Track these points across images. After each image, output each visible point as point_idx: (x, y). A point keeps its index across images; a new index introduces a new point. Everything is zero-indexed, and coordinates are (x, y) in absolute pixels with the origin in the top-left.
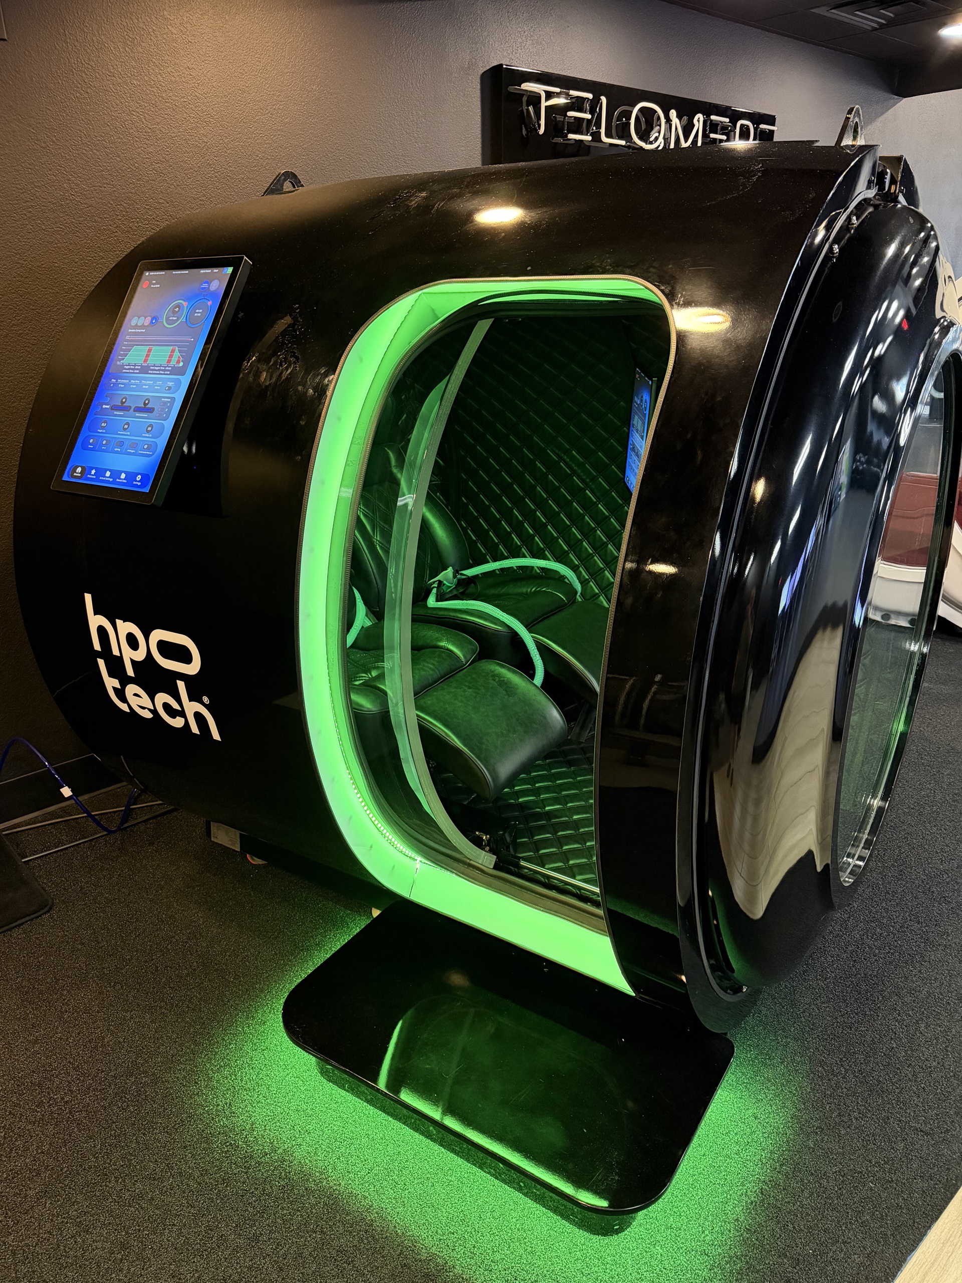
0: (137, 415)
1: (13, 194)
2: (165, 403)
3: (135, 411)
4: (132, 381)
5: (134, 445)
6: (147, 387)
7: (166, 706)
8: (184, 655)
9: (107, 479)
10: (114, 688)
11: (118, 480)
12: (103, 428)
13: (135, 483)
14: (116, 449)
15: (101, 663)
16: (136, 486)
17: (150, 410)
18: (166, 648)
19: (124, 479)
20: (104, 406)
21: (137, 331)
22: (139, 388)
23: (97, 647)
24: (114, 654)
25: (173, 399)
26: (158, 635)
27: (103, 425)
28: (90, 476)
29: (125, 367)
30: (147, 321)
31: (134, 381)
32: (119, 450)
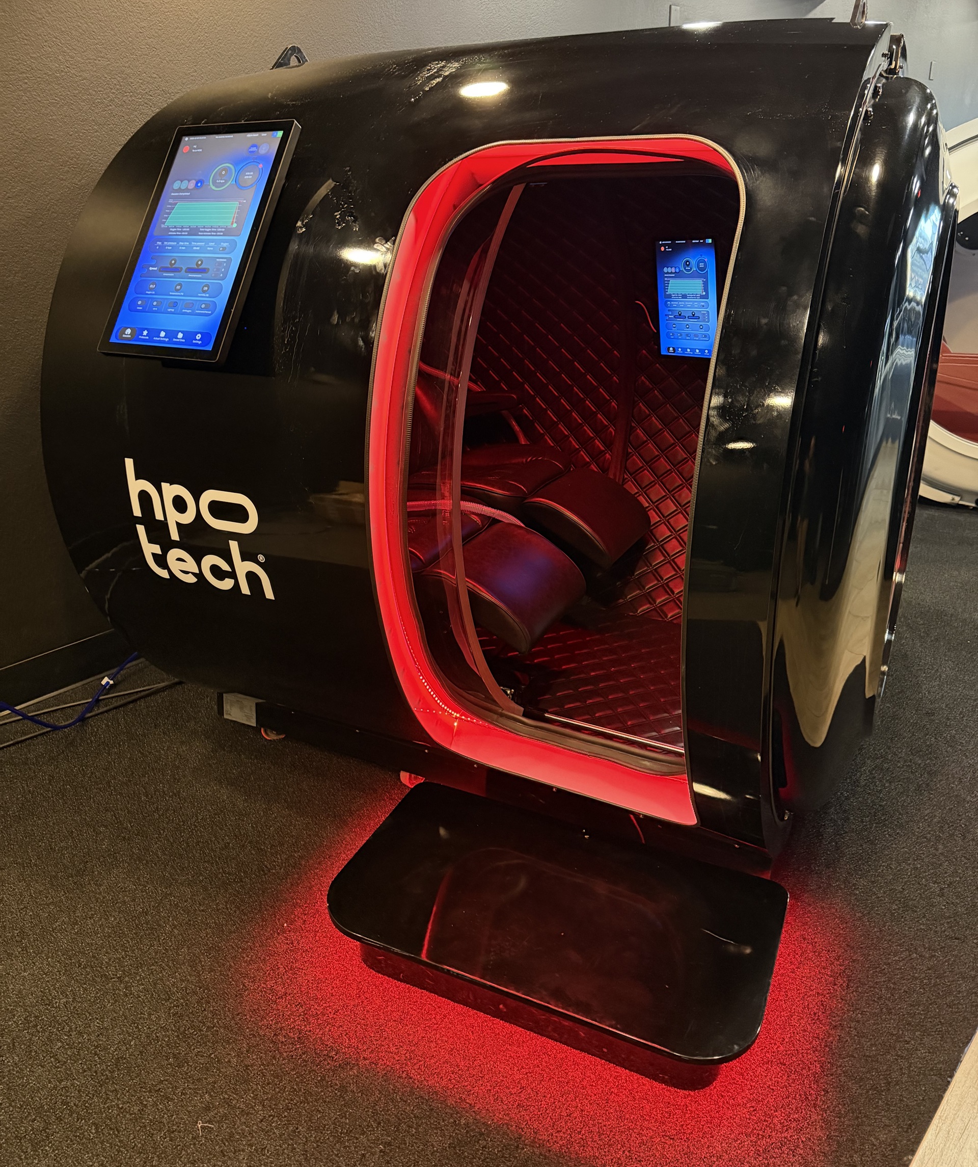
0: (190, 275)
1: (9, 65)
2: (220, 264)
3: (186, 272)
4: (180, 243)
5: (191, 305)
6: (198, 248)
7: (215, 569)
8: (239, 514)
9: (161, 339)
10: (154, 555)
11: (174, 340)
12: (151, 290)
13: (194, 342)
14: (169, 310)
15: (141, 529)
16: (197, 345)
17: (204, 271)
18: (217, 509)
19: (182, 339)
20: (151, 269)
21: (181, 194)
22: (189, 249)
23: (137, 512)
24: (157, 518)
25: (230, 260)
26: (210, 495)
27: (151, 286)
28: (143, 337)
29: (171, 229)
30: (192, 185)
31: (182, 243)
32: (173, 310)
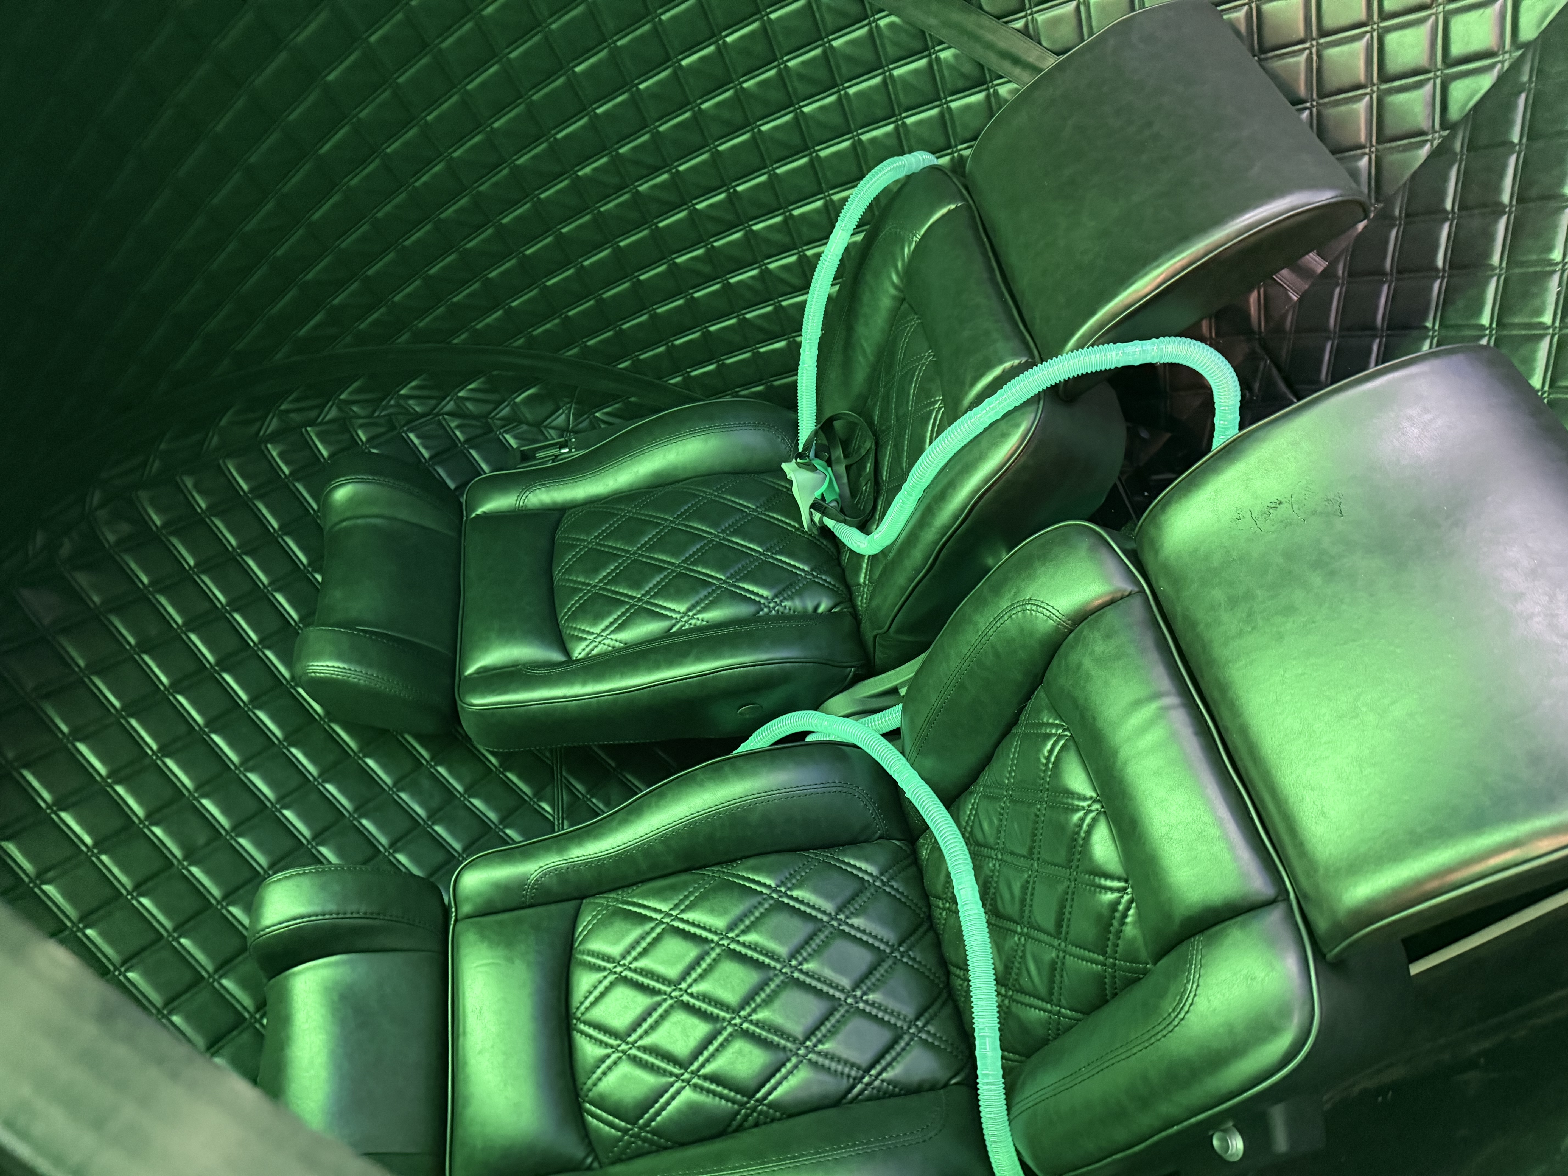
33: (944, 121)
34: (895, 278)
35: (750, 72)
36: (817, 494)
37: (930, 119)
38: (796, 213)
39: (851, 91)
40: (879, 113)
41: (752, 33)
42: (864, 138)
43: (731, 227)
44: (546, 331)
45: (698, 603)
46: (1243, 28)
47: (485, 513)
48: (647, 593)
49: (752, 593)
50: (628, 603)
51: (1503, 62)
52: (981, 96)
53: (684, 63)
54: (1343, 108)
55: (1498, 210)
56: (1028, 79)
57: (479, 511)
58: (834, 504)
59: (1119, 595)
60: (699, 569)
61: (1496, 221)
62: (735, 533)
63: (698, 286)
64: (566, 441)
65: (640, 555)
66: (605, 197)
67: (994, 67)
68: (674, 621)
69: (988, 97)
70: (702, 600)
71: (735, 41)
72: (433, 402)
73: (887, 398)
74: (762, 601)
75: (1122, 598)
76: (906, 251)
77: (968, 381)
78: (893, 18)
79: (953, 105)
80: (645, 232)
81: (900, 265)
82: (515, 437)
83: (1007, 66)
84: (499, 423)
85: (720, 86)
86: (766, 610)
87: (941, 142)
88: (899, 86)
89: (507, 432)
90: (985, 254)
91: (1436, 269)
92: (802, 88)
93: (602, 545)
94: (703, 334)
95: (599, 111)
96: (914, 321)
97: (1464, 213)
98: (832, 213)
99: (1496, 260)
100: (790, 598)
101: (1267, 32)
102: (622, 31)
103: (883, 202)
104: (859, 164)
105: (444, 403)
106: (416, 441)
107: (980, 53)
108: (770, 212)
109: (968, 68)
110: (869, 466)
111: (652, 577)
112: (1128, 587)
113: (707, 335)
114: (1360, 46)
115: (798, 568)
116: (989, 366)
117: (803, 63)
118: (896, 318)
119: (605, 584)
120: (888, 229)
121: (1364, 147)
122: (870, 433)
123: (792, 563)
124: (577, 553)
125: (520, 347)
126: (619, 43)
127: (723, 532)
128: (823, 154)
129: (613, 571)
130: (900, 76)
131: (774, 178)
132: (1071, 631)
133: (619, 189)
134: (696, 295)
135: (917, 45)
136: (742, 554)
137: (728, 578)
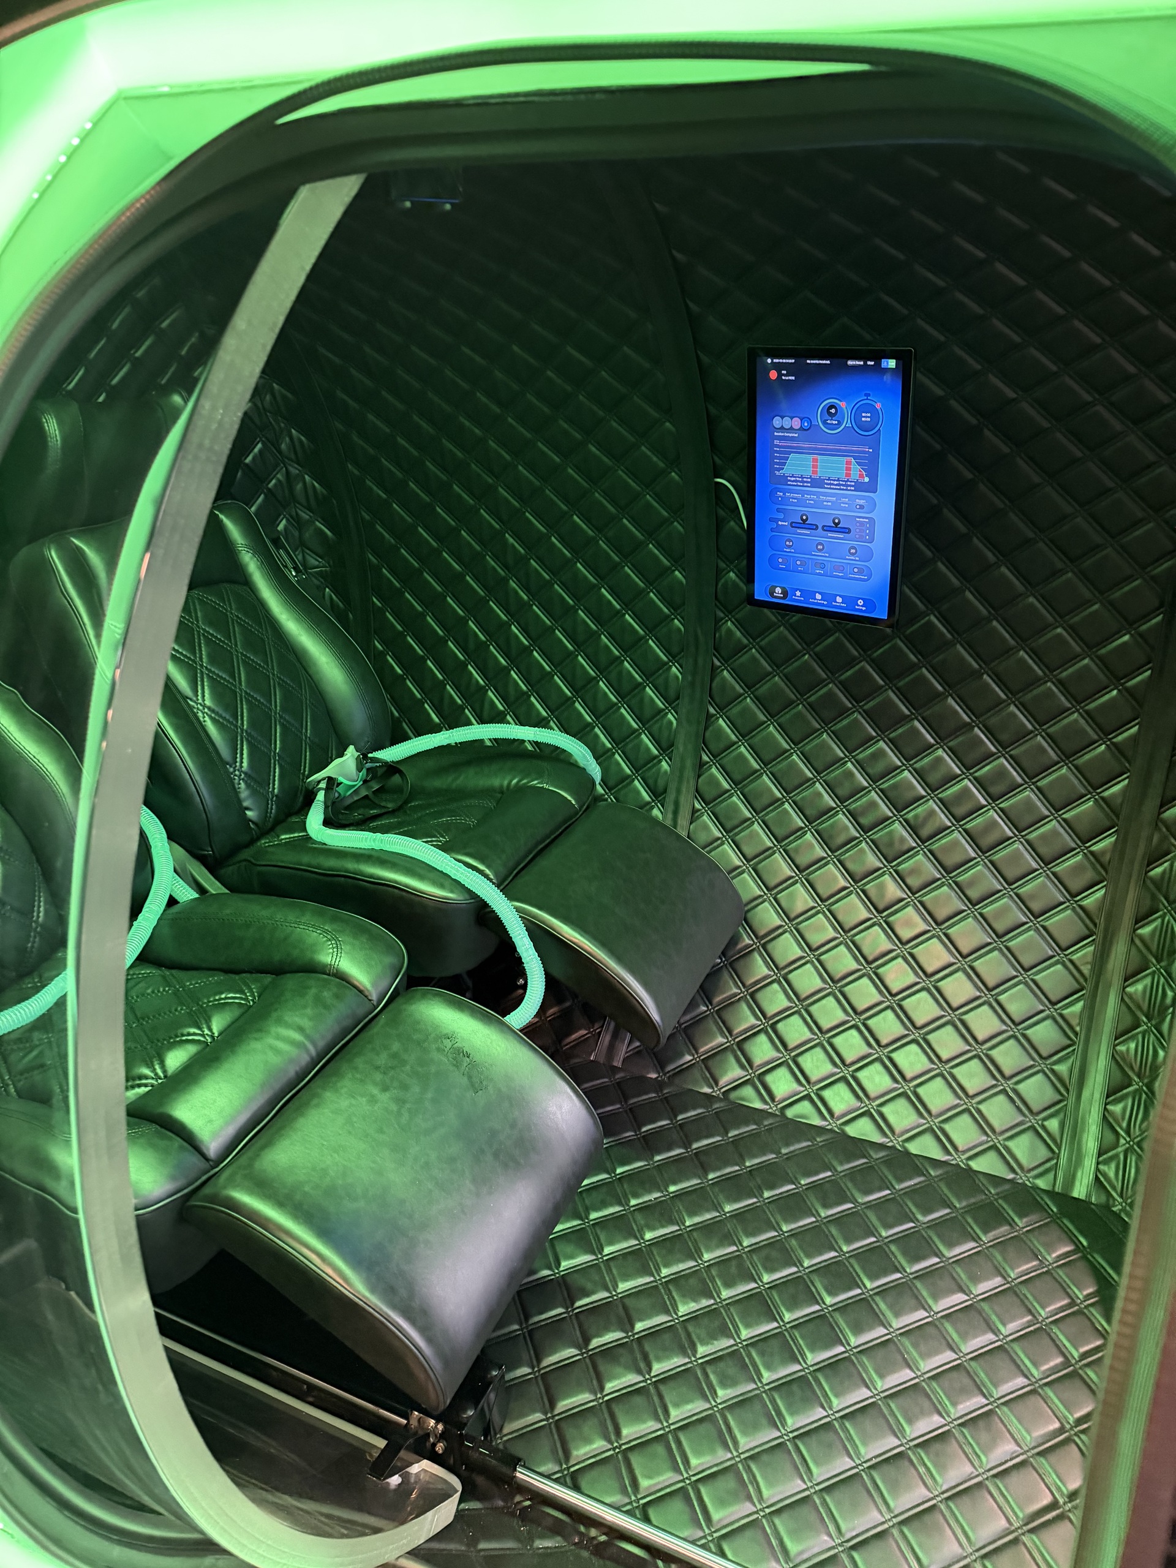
33: (625, 780)
34: (515, 781)
35: (612, 637)
36: (341, 779)
37: (622, 769)
38: (532, 699)
39: (623, 710)
40: (615, 734)
41: (636, 632)
42: (597, 730)
43: (506, 655)
44: (383, 537)
45: (217, 713)
46: (740, 946)
47: (222, 521)
48: (210, 671)
49: (242, 754)
50: (195, 657)
51: (771, 1108)
52: (647, 798)
53: (603, 590)
54: (715, 1029)
55: (687, 1145)
56: (668, 822)
57: (222, 516)
58: (337, 795)
59: (367, 993)
60: (245, 707)
61: (680, 1147)
62: (283, 726)
63: (457, 643)
64: (301, 571)
65: (237, 657)
66: (496, 558)
67: (667, 800)
68: (195, 699)
69: (649, 803)
70: (221, 716)
71: (627, 621)
72: (293, 456)
73: (431, 805)
74: (238, 764)
75: (366, 996)
76: (536, 782)
77: (467, 850)
78: (675, 722)
79: (636, 782)
80: (482, 593)
81: (525, 781)
82: (286, 528)
83: (670, 808)
84: (294, 514)
85: (597, 619)
86: (231, 770)
87: (611, 783)
88: (636, 741)
89: (288, 520)
90: (552, 833)
91: (640, 1129)
92: (613, 676)
93: (233, 623)
94: (422, 657)
95: (553, 538)
96: (491, 804)
97: (678, 1128)
98: (541, 723)
99: (657, 1158)
100: (248, 786)
101: (742, 962)
102: (608, 541)
103: (562, 757)
104: (579, 732)
105: (296, 466)
106: (256, 450)
107: (672, 788)
108: (527, 680)
109: (661, 783)
110: (373, 812)
111: (225, 671)
112: (374, 997)
113: (423, 660)
114: (752, 1021)
115: (274, 785)
116: (482, 860)
117: (629, 672)
118: (488, 792)
119: (204, 635)
120: (545, 765)
121: (697, 1053)
122: (400, 803)
123: (277, 778)
124: (219, 605)
125: (363, 519)
126: (601, 542)
127: (281, 717)
128: (577, 705)
129: (216, 637)
130: (642, 741)
131: (550, 675)
132: (329, 975)
133: (505, 566)
134: (450, 643)
135: (664, 745)
136: (269, 739)
137: (246, 731)
